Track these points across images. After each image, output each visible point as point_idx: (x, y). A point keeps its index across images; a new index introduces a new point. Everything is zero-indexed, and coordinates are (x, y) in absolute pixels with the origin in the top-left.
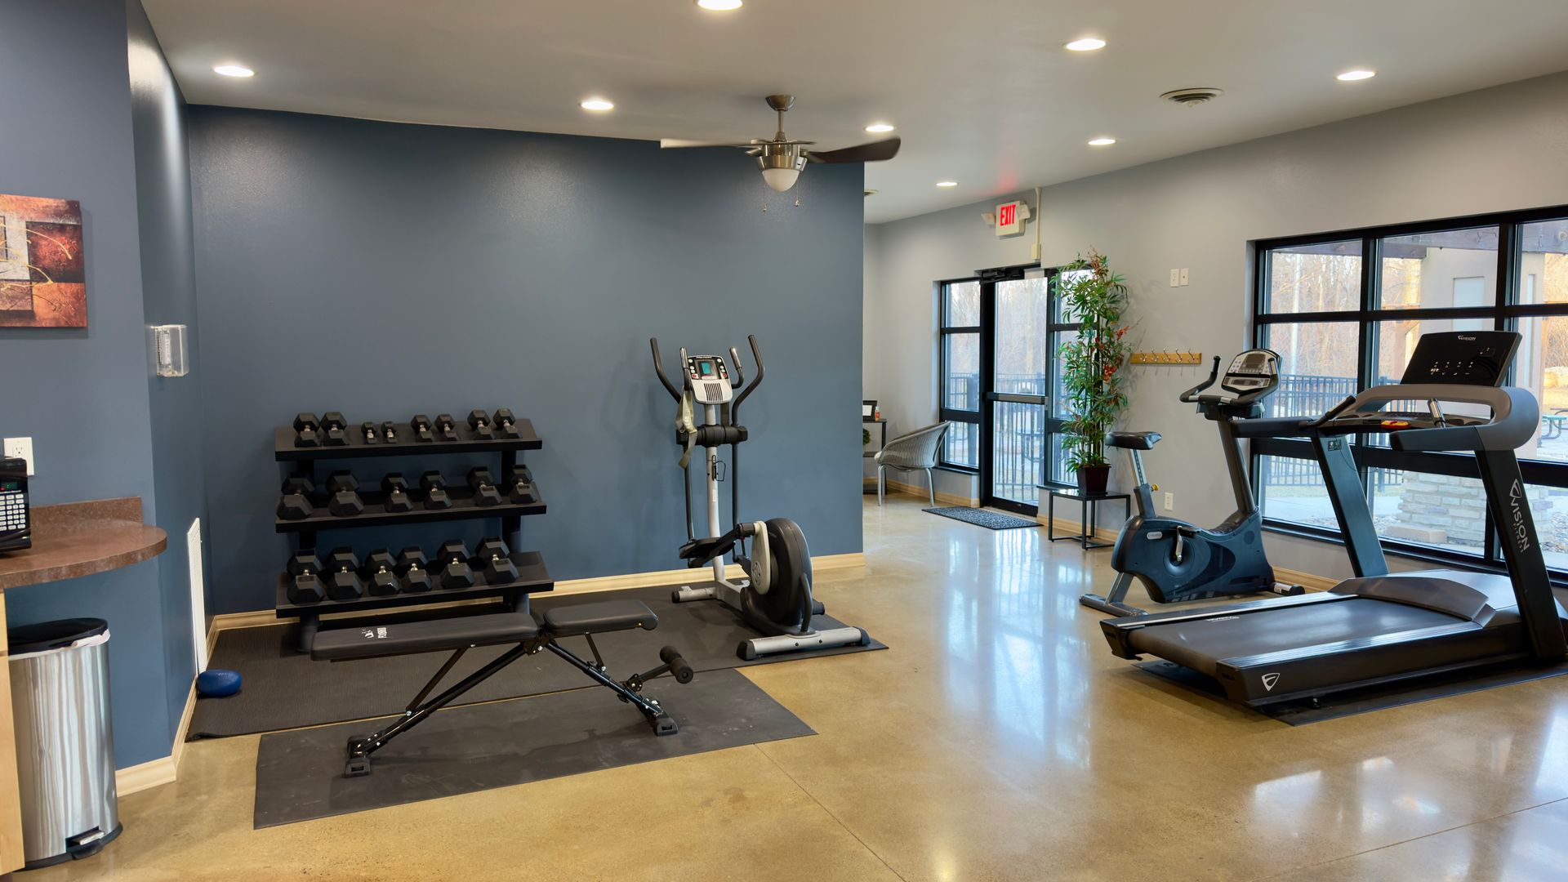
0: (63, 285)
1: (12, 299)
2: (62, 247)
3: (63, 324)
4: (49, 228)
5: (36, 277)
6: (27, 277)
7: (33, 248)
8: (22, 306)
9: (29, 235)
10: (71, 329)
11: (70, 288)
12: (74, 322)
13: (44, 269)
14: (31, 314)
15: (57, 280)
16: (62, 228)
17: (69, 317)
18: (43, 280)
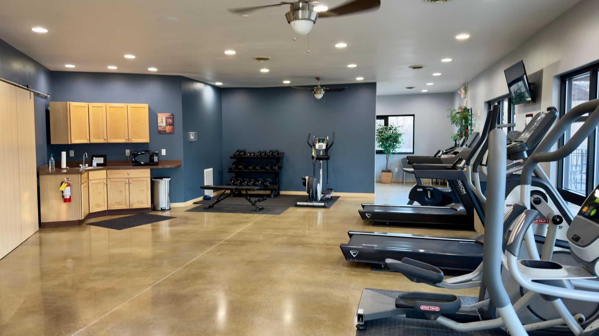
0: (170, 126)
1: (163, 129)
2: (170, 121)
3: (170, 132)
4: (169, 118)
5: (166, 125)
6: (165, 125)
7: (166, 121)
8: (165, 130)
9: (166, 119)
10: (171, 133)
11: (171, 127)
12: (172, 132)
13: (168, 124)
14: (166, 131)
15: (169, 126)
16: (170, 118)
17: (171, 131)
18: (167, 126)
